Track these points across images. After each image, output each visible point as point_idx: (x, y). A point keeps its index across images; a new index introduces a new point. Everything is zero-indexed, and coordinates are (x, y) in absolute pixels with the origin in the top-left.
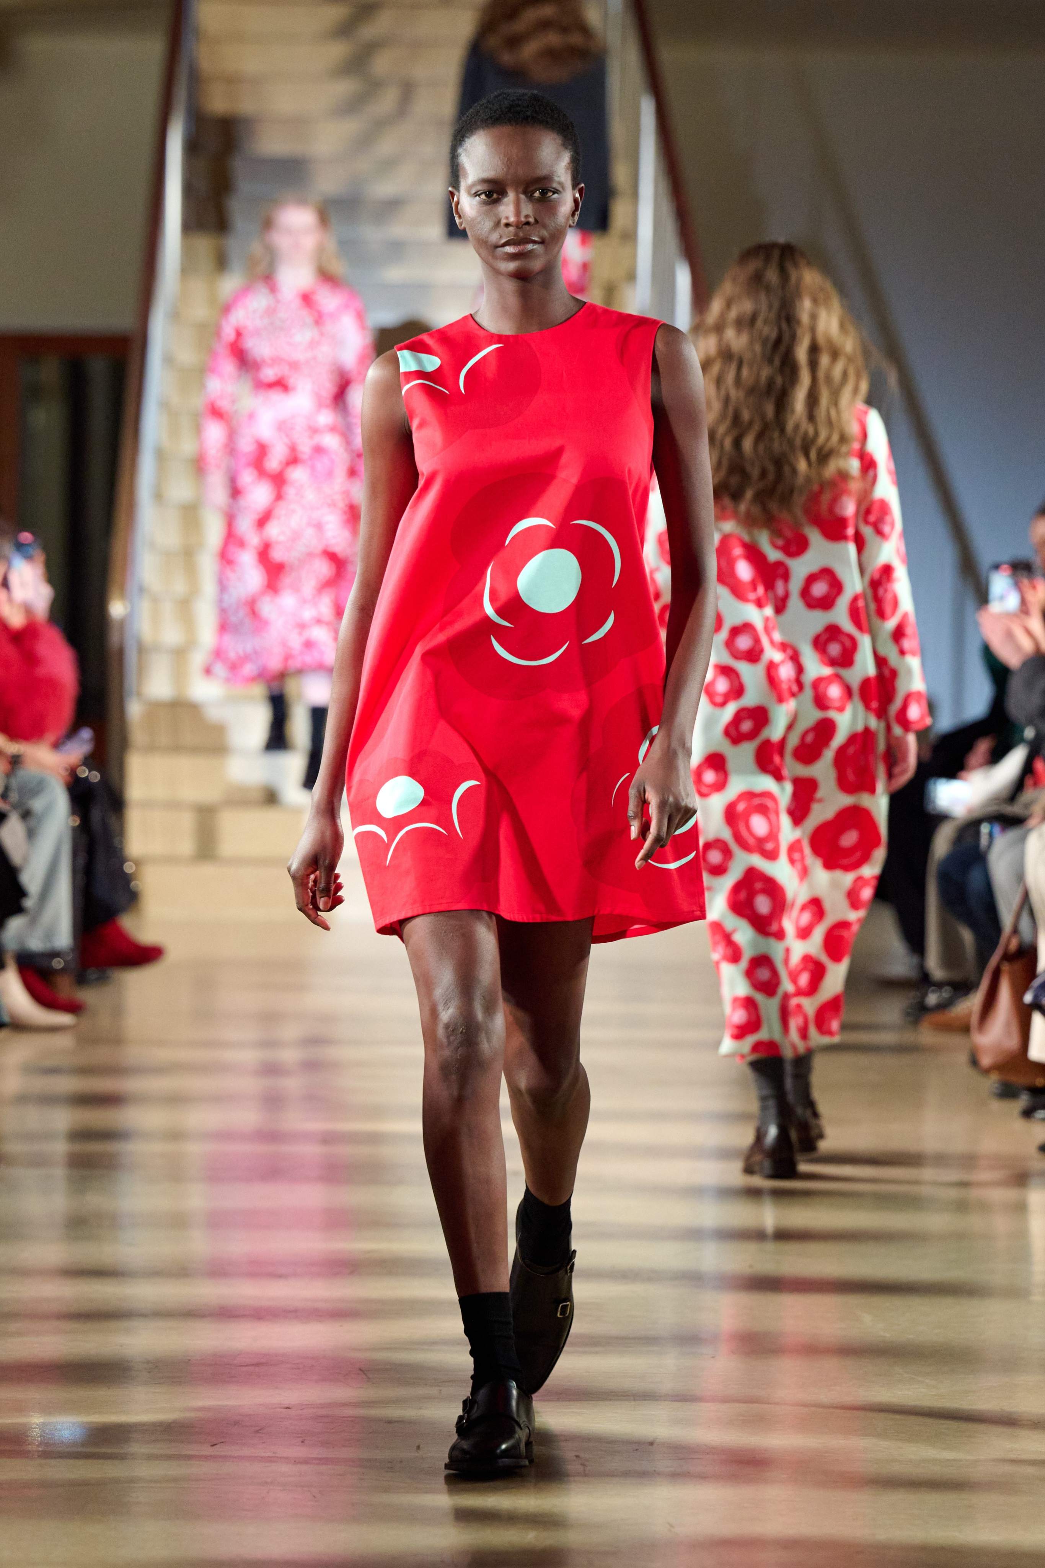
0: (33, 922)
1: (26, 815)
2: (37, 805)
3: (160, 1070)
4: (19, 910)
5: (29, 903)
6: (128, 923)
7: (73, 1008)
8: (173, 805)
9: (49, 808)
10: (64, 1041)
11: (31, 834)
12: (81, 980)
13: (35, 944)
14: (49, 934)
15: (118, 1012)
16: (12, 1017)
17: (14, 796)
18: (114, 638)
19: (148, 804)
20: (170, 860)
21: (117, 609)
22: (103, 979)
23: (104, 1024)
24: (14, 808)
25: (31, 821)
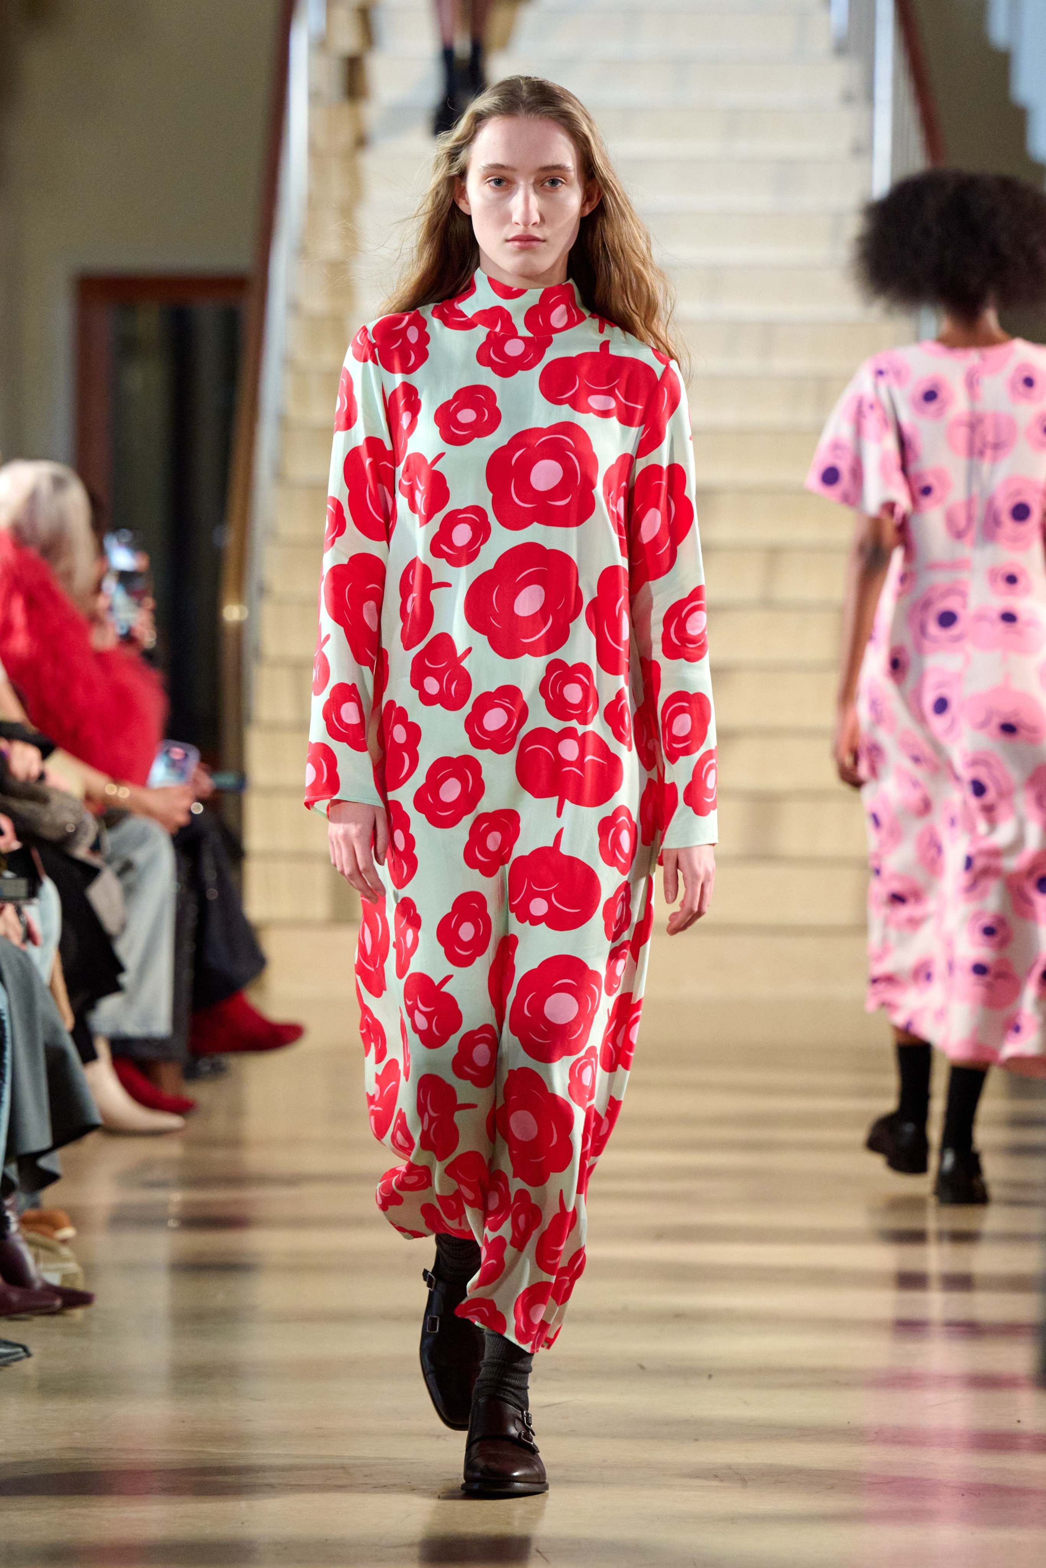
0: (130, 1002)
1: (126, 868)
2: (139, 857)
4: (116, 988)
5: (125, 979)
7: (181, 1107)
8: (302, 856)
9: (153, 860)
10: (172, 1149)
11: (130, 892)
12: (191, 1073)
13: (132, 1028)
14: (147, 1016)
15: (236, 1112)
16: (104, 1116)
19: (272, 855)
20: (300, 924)
21: (231, 613)
22: (218, 1071)
23: (218, 1124)
24: (109, 861)
25: (131, 877)
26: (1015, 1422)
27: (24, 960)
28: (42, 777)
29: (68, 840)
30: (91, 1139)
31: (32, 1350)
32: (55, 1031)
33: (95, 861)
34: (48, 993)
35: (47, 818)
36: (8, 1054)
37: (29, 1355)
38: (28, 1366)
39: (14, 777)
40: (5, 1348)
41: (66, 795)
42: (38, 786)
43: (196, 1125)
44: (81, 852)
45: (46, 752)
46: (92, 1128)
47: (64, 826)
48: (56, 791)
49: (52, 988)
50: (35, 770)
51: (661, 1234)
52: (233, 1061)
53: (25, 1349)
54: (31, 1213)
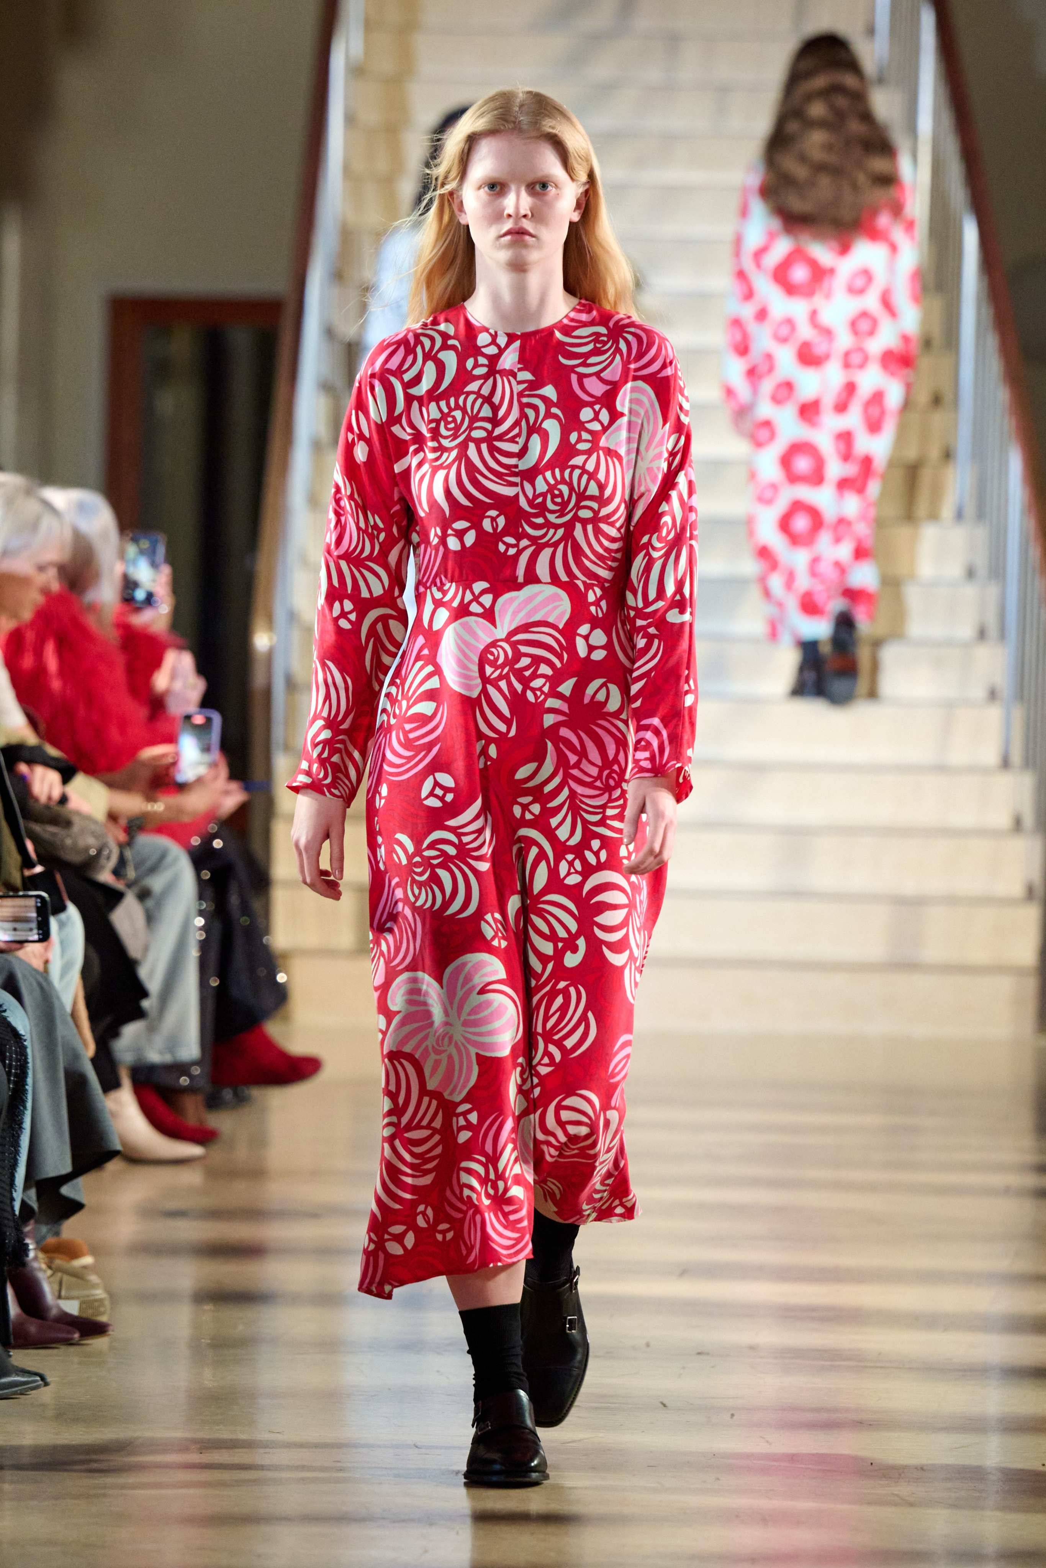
0: (152, 1029)
2: (156, 883)
3: (314, 1214)
4: (139, 1014)
5: (149, 1004)
6: (274, 1029)
9: (171, 886)
10: (192, 1177)
11: (150, 919)
12: (213, 1103)
13: (155, 1056)
14: (173, 1043)
15: (259, 1141)
16: (124, 1144)
17: (131, 873)
18: (258, 679)
21: (261, 641)
22: (241, 1100)
23: (241, 1153)
24: (129, 886)
25: (150, 903)
26: (1041, 1465)
27: (44, 984)
28: (64, 800)
29: (91, 863)
30: (113, 1166)
31: (49, 1379)
32: (76, 1056)
33: (119, 886)
34: (69, 1019)
35: (68, 842)
36: (29, 1080)
37: (46, 1384)
38: (45, 1395)
39: (36, 800)
40: (23, 1376)
41: (88, 818)
42: (58, 808)
43: (217, 1154)
44: (105, 876)
45: (67, 776)
46: (113, 1154)
47: (87, 849)
48: (78, 813)
49: (74, 1015)
50: (56, 794)
51: (685, 1271)
52: (256, 1092)
53: (43, 1378)
54: (51, 1240)
